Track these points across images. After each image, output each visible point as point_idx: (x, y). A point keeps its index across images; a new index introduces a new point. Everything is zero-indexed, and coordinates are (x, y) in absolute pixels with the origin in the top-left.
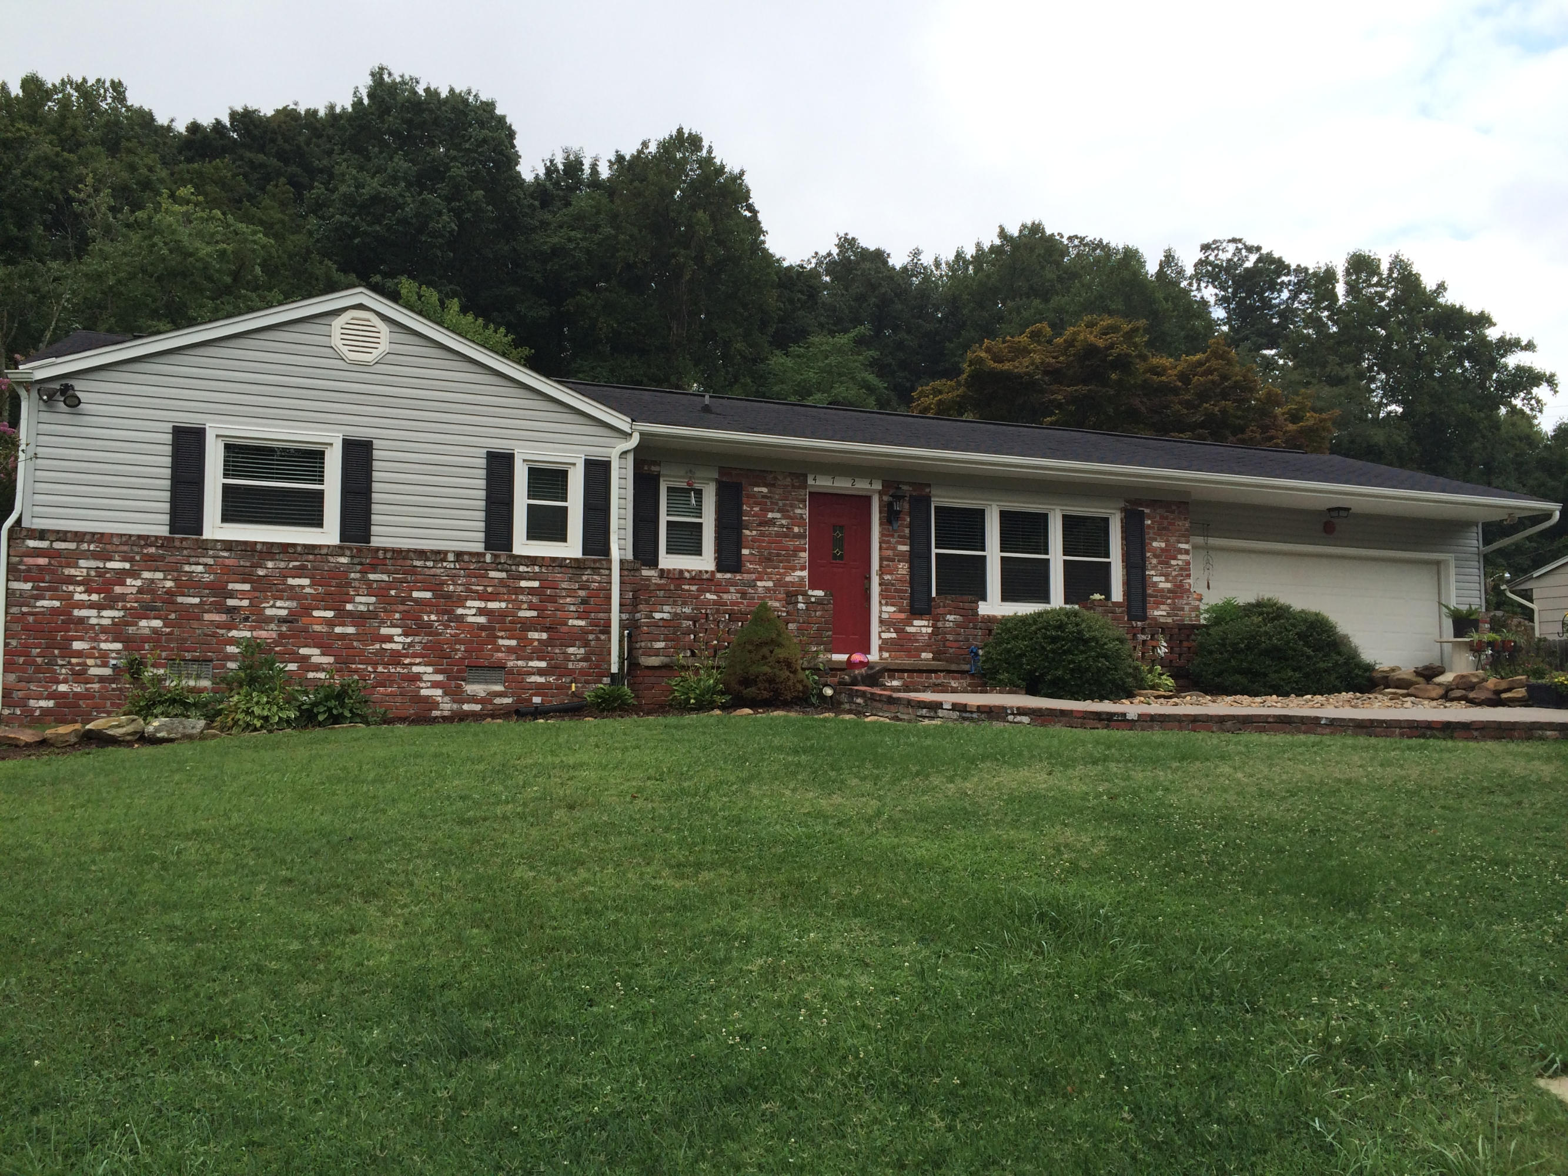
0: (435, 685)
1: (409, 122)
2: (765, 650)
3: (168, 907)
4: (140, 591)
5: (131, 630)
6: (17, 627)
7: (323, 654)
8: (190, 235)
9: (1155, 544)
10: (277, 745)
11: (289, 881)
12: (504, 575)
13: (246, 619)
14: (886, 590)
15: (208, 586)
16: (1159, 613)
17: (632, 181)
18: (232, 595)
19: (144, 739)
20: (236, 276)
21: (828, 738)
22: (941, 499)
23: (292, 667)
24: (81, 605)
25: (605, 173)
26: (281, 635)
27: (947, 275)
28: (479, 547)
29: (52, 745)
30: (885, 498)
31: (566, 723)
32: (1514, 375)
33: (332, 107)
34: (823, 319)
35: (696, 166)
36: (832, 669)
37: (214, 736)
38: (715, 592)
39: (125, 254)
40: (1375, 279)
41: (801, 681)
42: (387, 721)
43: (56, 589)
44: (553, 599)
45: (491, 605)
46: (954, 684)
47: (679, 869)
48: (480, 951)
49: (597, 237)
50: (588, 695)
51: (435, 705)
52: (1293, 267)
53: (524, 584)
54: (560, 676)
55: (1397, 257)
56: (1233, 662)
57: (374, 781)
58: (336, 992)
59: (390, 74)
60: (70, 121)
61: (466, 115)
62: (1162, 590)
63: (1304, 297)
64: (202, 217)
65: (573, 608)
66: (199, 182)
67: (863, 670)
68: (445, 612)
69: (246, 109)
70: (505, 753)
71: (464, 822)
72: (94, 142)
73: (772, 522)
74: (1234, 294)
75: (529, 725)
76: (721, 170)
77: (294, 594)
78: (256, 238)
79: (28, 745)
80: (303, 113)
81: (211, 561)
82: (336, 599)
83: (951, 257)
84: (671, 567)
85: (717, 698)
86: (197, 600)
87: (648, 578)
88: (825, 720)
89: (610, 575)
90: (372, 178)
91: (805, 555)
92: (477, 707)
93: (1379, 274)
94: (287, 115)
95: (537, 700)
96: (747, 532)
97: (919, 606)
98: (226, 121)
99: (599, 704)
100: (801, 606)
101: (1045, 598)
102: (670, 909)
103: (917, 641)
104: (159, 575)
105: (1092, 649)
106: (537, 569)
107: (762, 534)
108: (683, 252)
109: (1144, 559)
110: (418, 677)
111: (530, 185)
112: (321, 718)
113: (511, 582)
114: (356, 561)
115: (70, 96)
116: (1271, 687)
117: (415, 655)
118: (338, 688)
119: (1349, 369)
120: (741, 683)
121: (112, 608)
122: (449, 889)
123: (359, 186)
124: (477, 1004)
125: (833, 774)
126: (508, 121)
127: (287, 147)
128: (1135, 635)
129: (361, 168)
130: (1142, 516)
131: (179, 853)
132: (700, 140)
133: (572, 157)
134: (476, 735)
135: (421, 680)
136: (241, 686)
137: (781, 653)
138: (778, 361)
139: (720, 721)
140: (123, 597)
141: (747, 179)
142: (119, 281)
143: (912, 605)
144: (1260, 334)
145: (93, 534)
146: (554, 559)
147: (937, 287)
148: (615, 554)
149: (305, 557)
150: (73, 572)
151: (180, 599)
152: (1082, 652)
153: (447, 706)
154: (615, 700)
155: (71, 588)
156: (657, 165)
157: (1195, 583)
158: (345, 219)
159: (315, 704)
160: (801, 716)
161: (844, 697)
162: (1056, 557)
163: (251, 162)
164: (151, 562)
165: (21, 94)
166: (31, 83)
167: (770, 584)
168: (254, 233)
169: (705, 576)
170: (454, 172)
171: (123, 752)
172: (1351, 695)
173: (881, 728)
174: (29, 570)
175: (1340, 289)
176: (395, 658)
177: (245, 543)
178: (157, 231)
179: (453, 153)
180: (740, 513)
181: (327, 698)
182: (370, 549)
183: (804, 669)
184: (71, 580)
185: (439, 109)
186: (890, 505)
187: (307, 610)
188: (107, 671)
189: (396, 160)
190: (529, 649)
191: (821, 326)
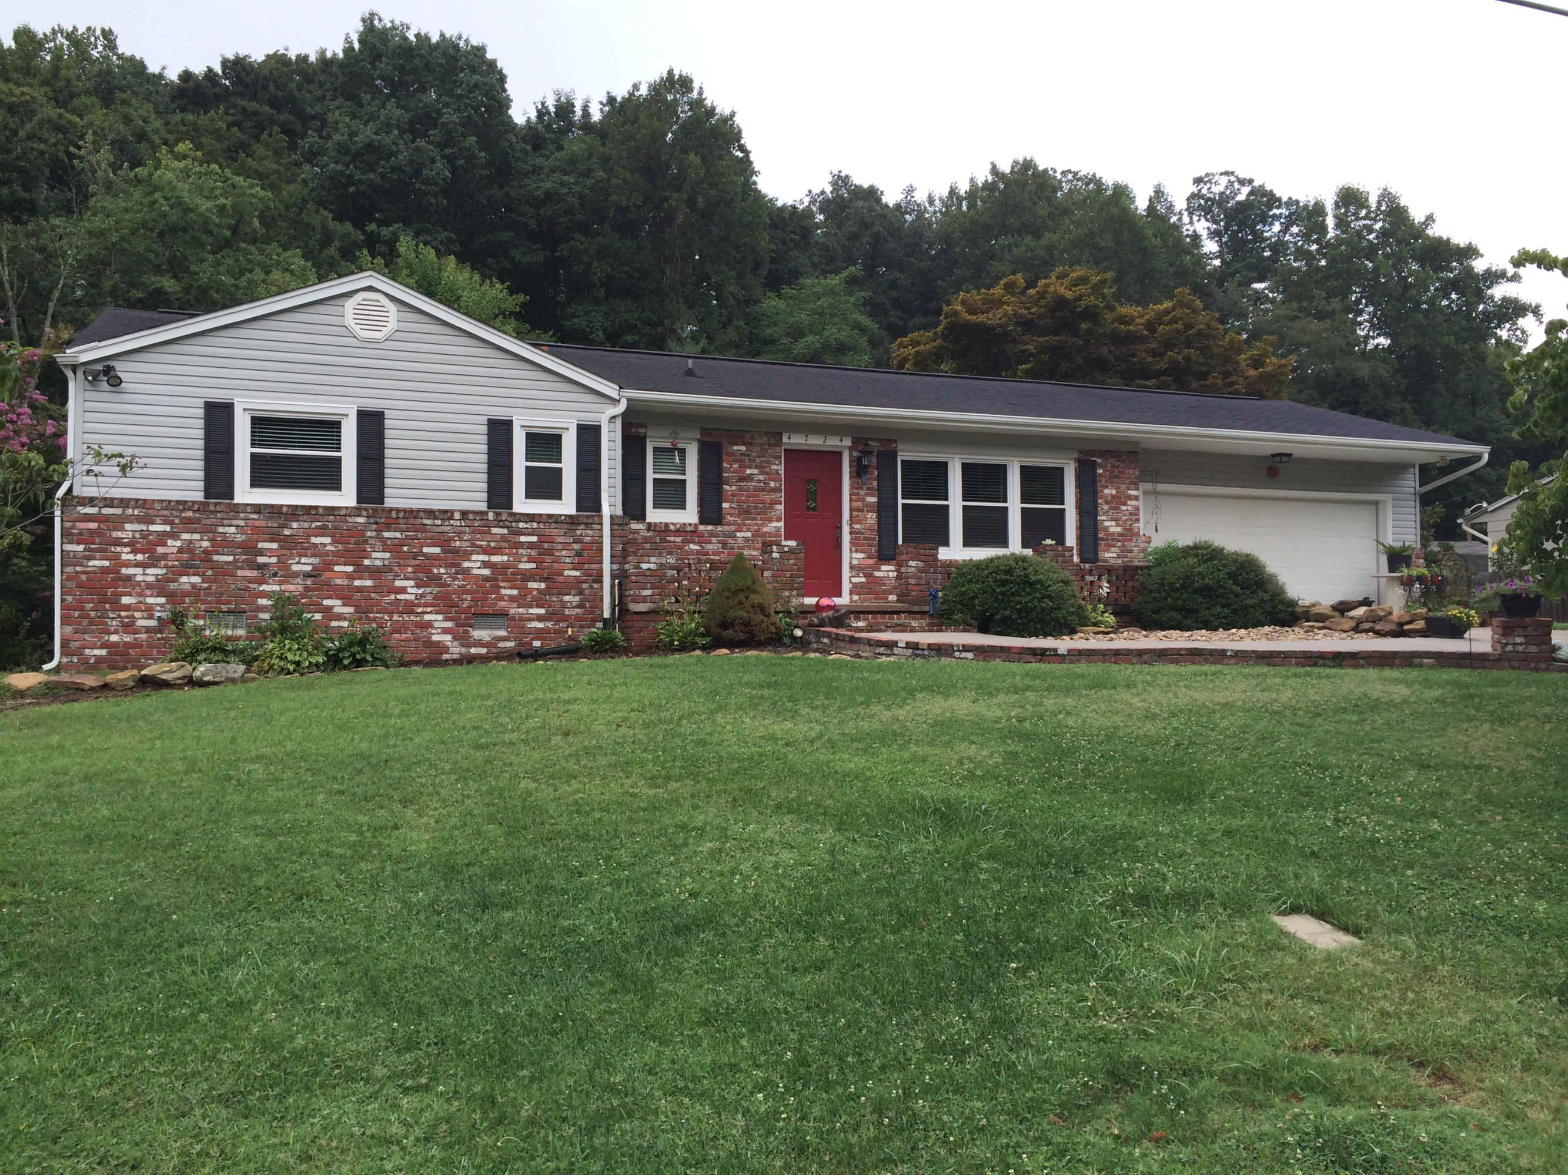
0: (445, 631)
1: (401, 69)
2: (741, 597)
3: (249, 812)
4: (180, 550)
5: (172, 586)
6: (72, 585)
7: (344, 605)
8: (190, 191)
9: (1106, 491)
10: (310, 687)
11: (342, 793)
12: (505, 531)
13: (275, 574)
14: (856, 539)
15: (240, 545)
16: (1110, 555)
17: (623, 124)
18: (261, 553)
19: (192, 682)
20: (235, 230)
21: (792, 674)
22: (906, 454)
23: (318, 616)
24: (128, 564)
25: (596, 116)
26: (307, 589)
27: (940, 211)
28: (483, 506)
29: (113, 689)
30: (855, 454)
31: (563, 664)
32: (1500, 306)
33: (323, 52)
34: (816, 259)
35: (687, 108)
36: (802, 612)
37: (254, 679)
38: (699, 543)
39: (126, 210)
40: (1363, 212)
41: (774, 624)
42: (403, 664)
43: (105, 551)
44: (550, 552)
45: (495, 559)
46: (914, 624)
47: (652, 781)
48: (496, 841)
49: (590, 182)
50: (583, 638)
51: (446, 649)
52: (1285, 199)
53: (523, 539)
54: (558, 621)
55: (1385, 190)
56: (1169, 600)
57: (399, 716)
58: (388, 868)
59: (380, 20)
60: (63, 73)
61: (457, 60)
62: (1113, 534)
63: (1295, 229)
64: (200, 172)
65: (568, 560)
66: (195, 135)
67: (830, 613)
68: (453, 565)
69: (237, 56)
70: (509, 690)
71: (479, 747)
72: (88, 93)
73: (750, 478)
74: (1226, 228)
75: (531, 666)
76: (711, 112)
77: (316, 551)
78: (253, 191)
79: (92, 689)
80: (294, 58)
81: (242, 523)
82: (355, 554)
83: (945, 193)
84: (657, 521)
85: (698, 640)
86: (230, 558)
87: (637, 532)
88: (793, 658)
89: (601, 530)
90: (365, 125)
91: (781, 507)
92: (483, 651)
93: (1368, 207)
94: (278, 60)
95: (537, 644)
96: (727, 487)
97: (886, 553)
98: (218, 69)
99: (592, 647)
100: (775, 555)
101: (1004, 543)
102: (644, 810)
103: (884, 584)
104: (197, 536)
105: (1038, 590)
106: (535, 525)
107: (740, 489)
108: (675, 195)
109: (1096, 505)
110: (429, 625)
111: (521, 129)
112: (346, 662)
113: (511, 538)
114: (372, 520)
115: (62, 45)
116: (1202, 622)
117: (426, 605)
118: (360, 636)
119: (1336, 303)
120: (719, 626)
121: (155, 566)
122: (469, 797)
123: (352, 134)
124: (495, 875)
125: (789, 705)
126: (499, 65)
127: (279, 94)
128: (1083, 577)
129: (353, 116)
130: (1094, 466)
131: (249, 773)
132: (691, 81)
133: (563, 99)
134: (484, 675)
135: (432, 627)
136: (274, 635)
137: (755, 599)
138: (771, 303)
139: (699, 660)
140: (165, 557)
141: (738, 120)
142: (122, 238)
143: (879, 550)
144: (1250, 267)
145: (137, 500)
146: (550, 516)
147: (930, 224)
148: (606, 510)
149: (326, 518)
150: (120, 534)
151: (215, 558)
152: (1029, 594)
153: (456, 650)
154: (607, 643)
155: (119, 549)
156: (648, 107)
157: (1143, 527)
158: (339, 167)
159: (340, 650)
160: (773, 655)
161: (812, 638)
162: (1014, 505)
163: (244, 109)
164: (189, 525)
165: (13, 46)
166: (23, 35)
167: (749, 534)
168: (252, 186)
169: (689, 529)
170: (446, 118)
171: (177, 694)
172: (1271, 629)
173: (839, 665)
174: (80, 534)
175: (1330, 222)
176: (409, 608)
177: (272, 506)
178: (157, 188)
179: (445, 98)
180: (720, 469)
181: (351, 644)
182: (383, 510)
183: (777, 613)
184: (118, 542)
185: (430, 54)
186: (859, 460)
187: (328, 566)
188: (153, 623)
189: (388, 107)
190: (529, 598)
191: (815, 266)
